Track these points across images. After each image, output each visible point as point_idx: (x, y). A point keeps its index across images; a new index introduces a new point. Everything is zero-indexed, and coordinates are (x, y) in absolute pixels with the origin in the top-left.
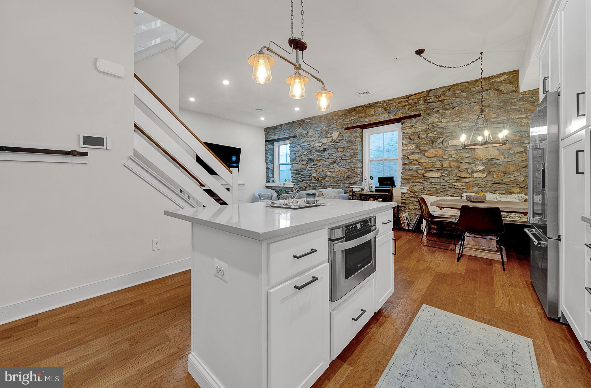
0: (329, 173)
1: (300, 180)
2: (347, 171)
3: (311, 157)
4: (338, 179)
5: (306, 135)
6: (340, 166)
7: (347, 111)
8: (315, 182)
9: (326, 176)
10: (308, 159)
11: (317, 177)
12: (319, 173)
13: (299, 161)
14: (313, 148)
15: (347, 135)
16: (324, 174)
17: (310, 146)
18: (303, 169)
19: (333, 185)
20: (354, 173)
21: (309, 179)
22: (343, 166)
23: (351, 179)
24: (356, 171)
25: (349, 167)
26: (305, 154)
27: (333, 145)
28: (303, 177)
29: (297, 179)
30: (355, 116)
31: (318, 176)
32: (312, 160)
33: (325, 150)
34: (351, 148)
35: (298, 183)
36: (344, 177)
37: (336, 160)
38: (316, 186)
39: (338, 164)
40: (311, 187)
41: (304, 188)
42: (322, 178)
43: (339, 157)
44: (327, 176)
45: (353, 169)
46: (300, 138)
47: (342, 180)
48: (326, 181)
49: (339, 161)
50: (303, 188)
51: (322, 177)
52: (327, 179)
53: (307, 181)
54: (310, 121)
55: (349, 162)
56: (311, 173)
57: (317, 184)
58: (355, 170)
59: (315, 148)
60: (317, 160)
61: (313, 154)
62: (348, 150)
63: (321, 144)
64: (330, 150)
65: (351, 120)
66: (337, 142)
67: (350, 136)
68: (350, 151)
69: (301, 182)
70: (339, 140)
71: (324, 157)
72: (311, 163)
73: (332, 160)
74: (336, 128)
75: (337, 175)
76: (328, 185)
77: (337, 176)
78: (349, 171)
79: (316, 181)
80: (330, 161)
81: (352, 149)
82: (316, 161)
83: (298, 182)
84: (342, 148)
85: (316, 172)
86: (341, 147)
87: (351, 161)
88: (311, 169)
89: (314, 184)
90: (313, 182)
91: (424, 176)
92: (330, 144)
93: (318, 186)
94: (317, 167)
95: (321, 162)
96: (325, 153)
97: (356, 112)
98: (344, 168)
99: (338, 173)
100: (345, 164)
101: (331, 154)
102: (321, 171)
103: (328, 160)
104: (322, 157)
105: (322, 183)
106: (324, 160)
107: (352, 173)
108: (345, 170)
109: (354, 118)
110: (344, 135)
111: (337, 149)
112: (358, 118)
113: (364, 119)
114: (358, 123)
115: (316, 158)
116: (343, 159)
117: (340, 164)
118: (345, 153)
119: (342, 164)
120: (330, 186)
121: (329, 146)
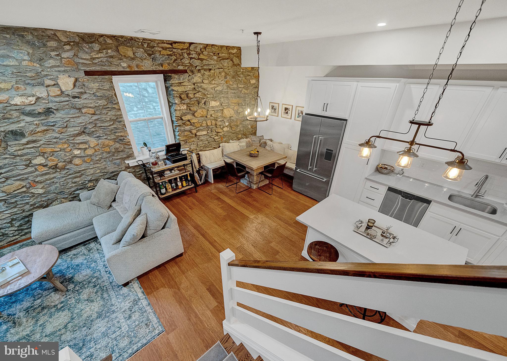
0: (77, 152)
2: (111, 143)
3: (13, 128)
4: (100, 156)
6: (97, 137)
8: (49, 172)
9: (72, 157)
10: (3, 133)
11: (50, 164)
12: (54, 155)
15: (93, 85)
16: (68, 154)
19: (93, 168)
20: (123, 144)
21: (26, 171)
22: (103, 136)
23: (122, 153)
24: (126, 141)
25: (113, 137)
27: (67, 103)
30: (99, 51)
31: (53, 160)
32: (17, 133)
33: (48, 111)
34: (108, 108)
36: (109, 153)
37: (85, 128)
38: (54, 178)
40: (41, 183)
41: (24, 189)
42: (64, 162)
43: (90, 123)
44: (75, 157)
45: (122, 138)
47: (107, 157)
48: (77, 165)
49: (93, 129)
50: (18, 191)
52: (77, 161)
55: (113, 130)
58: (124, 139)
59: (16, 107)
60: (34, 133)
61: (17, 120)
62: (104, 111)
63: (33, 99)
64: (62, 112)
66: (74, 97)
67: (101, 87)
68: (107, 113)
69: (4, 182)
70: (79, 93)
71: (53, 126)
72: (17, 140)
73: (77, 128)
74: (63, 69)
75: (96, 151)
76: (84, 170)
77: (96, 153)
78: (116, 143)
79: (51, 170)
80: (72, 131)
81: (110, 109)
82: (32, 135)
85: (43, 154)
86: (89, 106)
87: (114, 128)
89: (47, 177)
90: (41, 173)
91: (196, 135)
92: (57, 99)
93: (59, 177)
94: (43, 146)
95: (49, 135)
96: (51, 116)
97: (101, 45)
98: (106, 139)
99: (96, 148)
100: (105, 133)
101: (69, 119)
102: (58, 151)
103: (66, 129)
104: (48, 126)
105: (68, 169)
106: (54, 130)
107: (120, 144)
108: (109, 142)
109: (99, 55)
110: (86, 84)
111: (80, 109)
112: (106, 57)
113: (119, 61)
114: (109, 66)
115: (31, 129)
116: (98, 125)
117: (96, 134)
118: (99, 117)
119: (100, 133)
120: (89, 170)
121: (58, 104)
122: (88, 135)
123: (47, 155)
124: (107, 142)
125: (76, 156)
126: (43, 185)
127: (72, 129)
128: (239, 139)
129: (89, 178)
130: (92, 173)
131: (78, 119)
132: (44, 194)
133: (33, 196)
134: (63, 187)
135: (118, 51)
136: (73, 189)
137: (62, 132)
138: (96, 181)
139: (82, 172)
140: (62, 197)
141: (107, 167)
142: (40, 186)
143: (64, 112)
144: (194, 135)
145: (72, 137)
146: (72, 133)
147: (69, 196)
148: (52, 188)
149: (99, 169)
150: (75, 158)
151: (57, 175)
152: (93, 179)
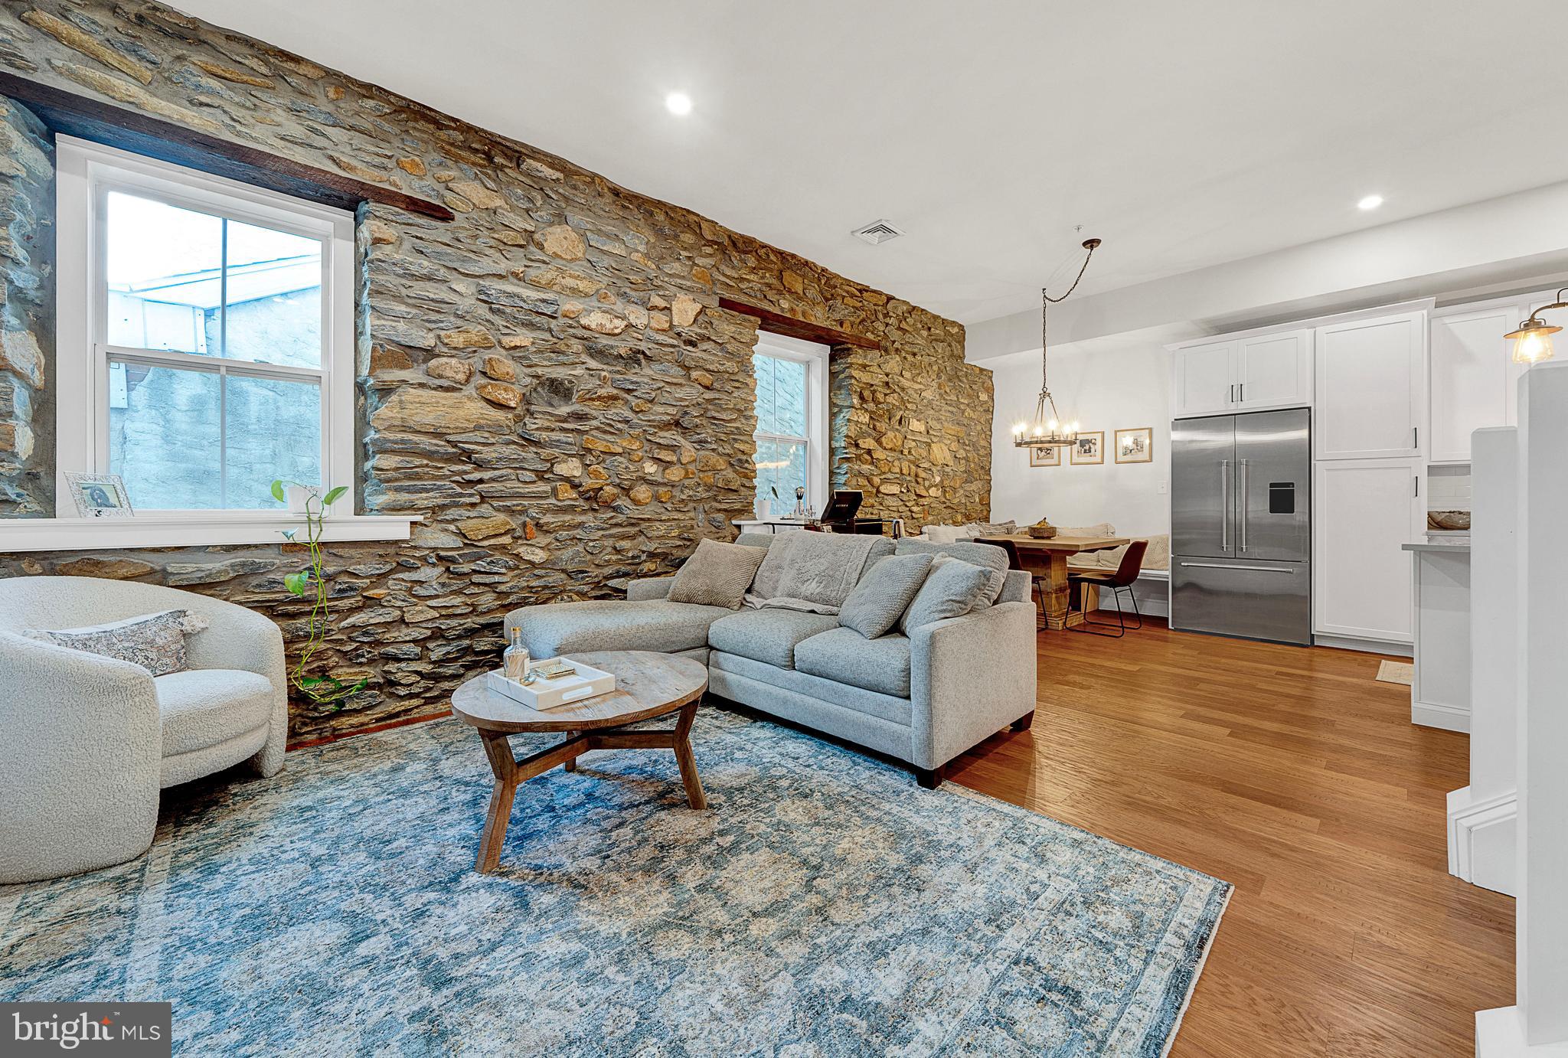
0: (650, 468)
1: (461, 495)
2: (722, 464)
3: (560, 373)
4: (691, 493)
5: (523, 243)
6: (700, 442)
7: (729, 237)
8: (576, 506)
10: (535, 381)
11: (589, 483)
12: (604, 461)
13: (461, 377)
14: (570, 326)
15: (726, 327)
16: (632, 468)
17: (556, 312)
18: (496, 429)
19: (669, 520)
20: (743, 473)
21: (532, 488)
22: (710, 443)
23: (733, 496)
24: (750, 467)
26: (516, 347)
27: (672, 350)
28: (493, 480)
29: (439, 488)
30: (753, 270)
31: (597, 475)
32: (558, 389)
33: (636, 357)
34: (737, 381)
35: (451, 514)
36: (709, 488)
37: (686, 413)
38: (581, 525)
39: (685, 431)
40: (547, 532)
41: (507, 540)
42: (616, 485)
43: (696, 404)
44: (642, 478)
45: (743, 458)
46: (476, 237)
47: (702, 500)
48: (638, 503)
49: (697, 421)
50: (492, 542)
51: (618, 481)
52: (642, 492)
53: (526, 503)
54: (558, 179)
55: (732, 433)
56: (552, 461)
57: (583, 518)
58: (747, 461)
59: (586, 334)
60: (590, 398)
61: (572, 358)
62: (728, 387)
63: (621, 324)
64: (656, 367)
65: (742, 280)
66: (688, 342)
67: (735, 336)
68: (733, 392)
69: (473, 505)
70: (700, 335)
71: (629, 391)
72: (552, 405)
73: (671, 410)
74: (689, 284)
75: (686, 477)
76: (649, 519)
77: (687, 482)
78: (729, 466)
79: (581, 502)
80: (660, 413)
81: (737, 384)
82: (583, 400)
83: (443, 507)
84: (707, 370)
85: (585, 454)
86: (708, 367)
87: (737, 428)
88: (555, 436)
89: (568, 518)
90: (559, 504)
91: (878, 491)
92: (660, 338)
93: (592, 525)
94: (594, 432)
95: (614, 410)
96: (634, 371)
97: (758, 260)
98: (713, 450)
99: (691, 468)
100: (716, 436)
101: (663, 384)
102: (615, 454)
103: (649, 405)
104: (621, 388)
105: (615, 509)
106: (627, 402)
107: (736, 471)
108: (718, 461)
109: (751, 277)
110: (715, 322)
111: (688, 369)
112: (760, 283)
113: (777, 297)
114: (761, 300)
115: (590, 386)
116: (709, 414)
117: (699, 434)
118: (717, 395)
119: (707, 433)
120: (657, 524)
121: (657, 347)
122: (682, 433)
123: (592, 458)
124: (714, 459)
125: (644, 480)
126: (549, 540)
127: (661, 409)
128: (955, 523)
129: (652, 546)
130: (661, 533)
131: (678, 391)
132: (541, 565)
133: (517, 568)
134: (589, 557)
135: (781, 278)
136: (608, 571)
137: (642, 411)
138: (663, 559)
139: (644, 525)
140: (577, 588)
141: (695, 526)
142: (544, 540)
143: (661, 367)
144: (875, 491)
145: (654, 427)
146: (658, 418)
147: (592, 589)
148: (567, 554)
149: (680, 527)
150: (640, 483)
151: (588, 518)
152: (659, 551)
